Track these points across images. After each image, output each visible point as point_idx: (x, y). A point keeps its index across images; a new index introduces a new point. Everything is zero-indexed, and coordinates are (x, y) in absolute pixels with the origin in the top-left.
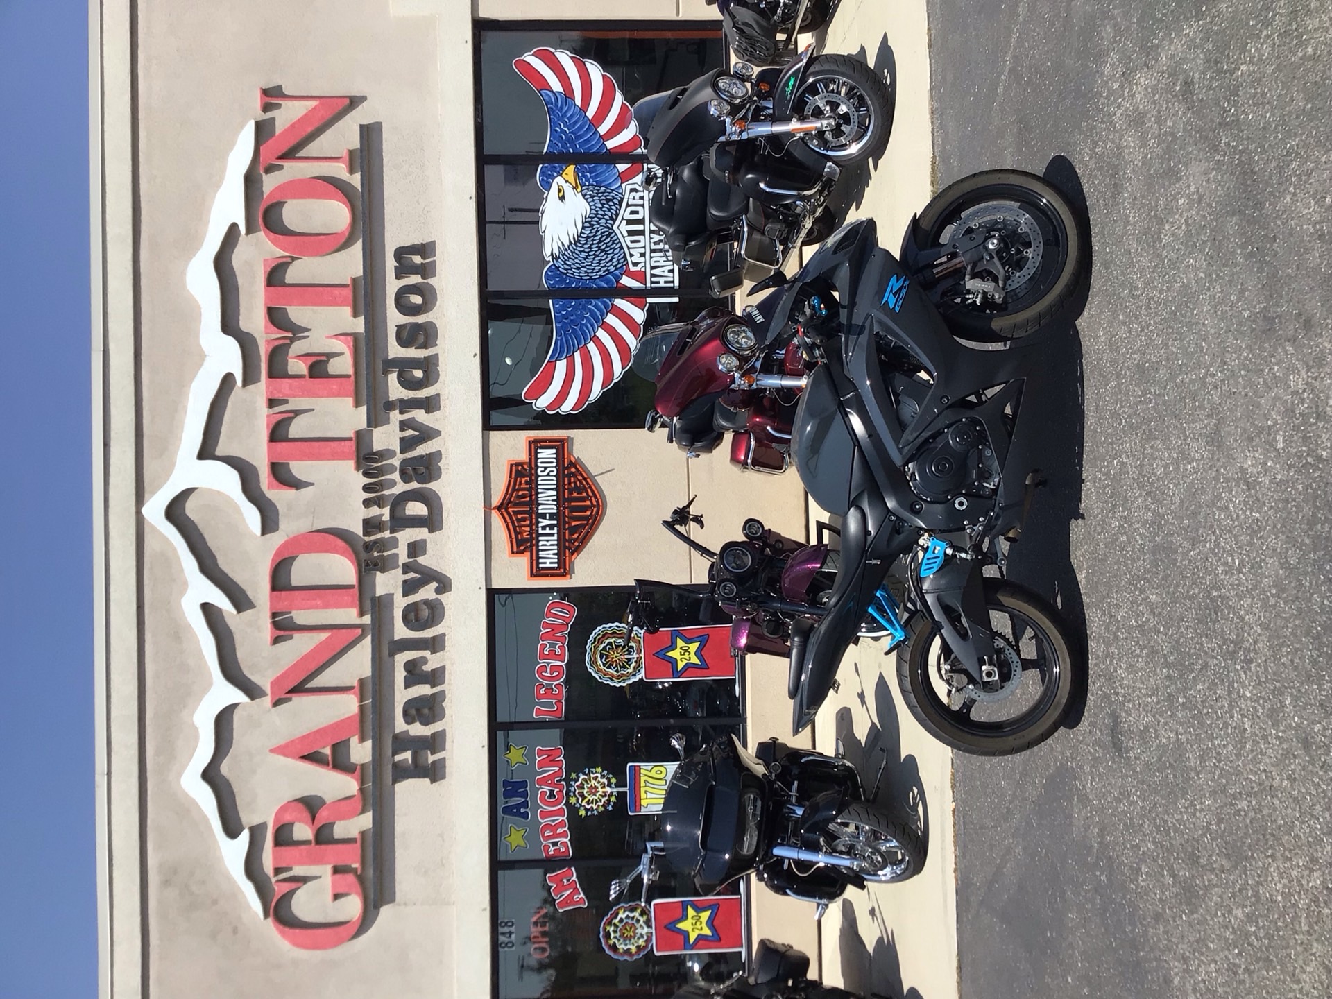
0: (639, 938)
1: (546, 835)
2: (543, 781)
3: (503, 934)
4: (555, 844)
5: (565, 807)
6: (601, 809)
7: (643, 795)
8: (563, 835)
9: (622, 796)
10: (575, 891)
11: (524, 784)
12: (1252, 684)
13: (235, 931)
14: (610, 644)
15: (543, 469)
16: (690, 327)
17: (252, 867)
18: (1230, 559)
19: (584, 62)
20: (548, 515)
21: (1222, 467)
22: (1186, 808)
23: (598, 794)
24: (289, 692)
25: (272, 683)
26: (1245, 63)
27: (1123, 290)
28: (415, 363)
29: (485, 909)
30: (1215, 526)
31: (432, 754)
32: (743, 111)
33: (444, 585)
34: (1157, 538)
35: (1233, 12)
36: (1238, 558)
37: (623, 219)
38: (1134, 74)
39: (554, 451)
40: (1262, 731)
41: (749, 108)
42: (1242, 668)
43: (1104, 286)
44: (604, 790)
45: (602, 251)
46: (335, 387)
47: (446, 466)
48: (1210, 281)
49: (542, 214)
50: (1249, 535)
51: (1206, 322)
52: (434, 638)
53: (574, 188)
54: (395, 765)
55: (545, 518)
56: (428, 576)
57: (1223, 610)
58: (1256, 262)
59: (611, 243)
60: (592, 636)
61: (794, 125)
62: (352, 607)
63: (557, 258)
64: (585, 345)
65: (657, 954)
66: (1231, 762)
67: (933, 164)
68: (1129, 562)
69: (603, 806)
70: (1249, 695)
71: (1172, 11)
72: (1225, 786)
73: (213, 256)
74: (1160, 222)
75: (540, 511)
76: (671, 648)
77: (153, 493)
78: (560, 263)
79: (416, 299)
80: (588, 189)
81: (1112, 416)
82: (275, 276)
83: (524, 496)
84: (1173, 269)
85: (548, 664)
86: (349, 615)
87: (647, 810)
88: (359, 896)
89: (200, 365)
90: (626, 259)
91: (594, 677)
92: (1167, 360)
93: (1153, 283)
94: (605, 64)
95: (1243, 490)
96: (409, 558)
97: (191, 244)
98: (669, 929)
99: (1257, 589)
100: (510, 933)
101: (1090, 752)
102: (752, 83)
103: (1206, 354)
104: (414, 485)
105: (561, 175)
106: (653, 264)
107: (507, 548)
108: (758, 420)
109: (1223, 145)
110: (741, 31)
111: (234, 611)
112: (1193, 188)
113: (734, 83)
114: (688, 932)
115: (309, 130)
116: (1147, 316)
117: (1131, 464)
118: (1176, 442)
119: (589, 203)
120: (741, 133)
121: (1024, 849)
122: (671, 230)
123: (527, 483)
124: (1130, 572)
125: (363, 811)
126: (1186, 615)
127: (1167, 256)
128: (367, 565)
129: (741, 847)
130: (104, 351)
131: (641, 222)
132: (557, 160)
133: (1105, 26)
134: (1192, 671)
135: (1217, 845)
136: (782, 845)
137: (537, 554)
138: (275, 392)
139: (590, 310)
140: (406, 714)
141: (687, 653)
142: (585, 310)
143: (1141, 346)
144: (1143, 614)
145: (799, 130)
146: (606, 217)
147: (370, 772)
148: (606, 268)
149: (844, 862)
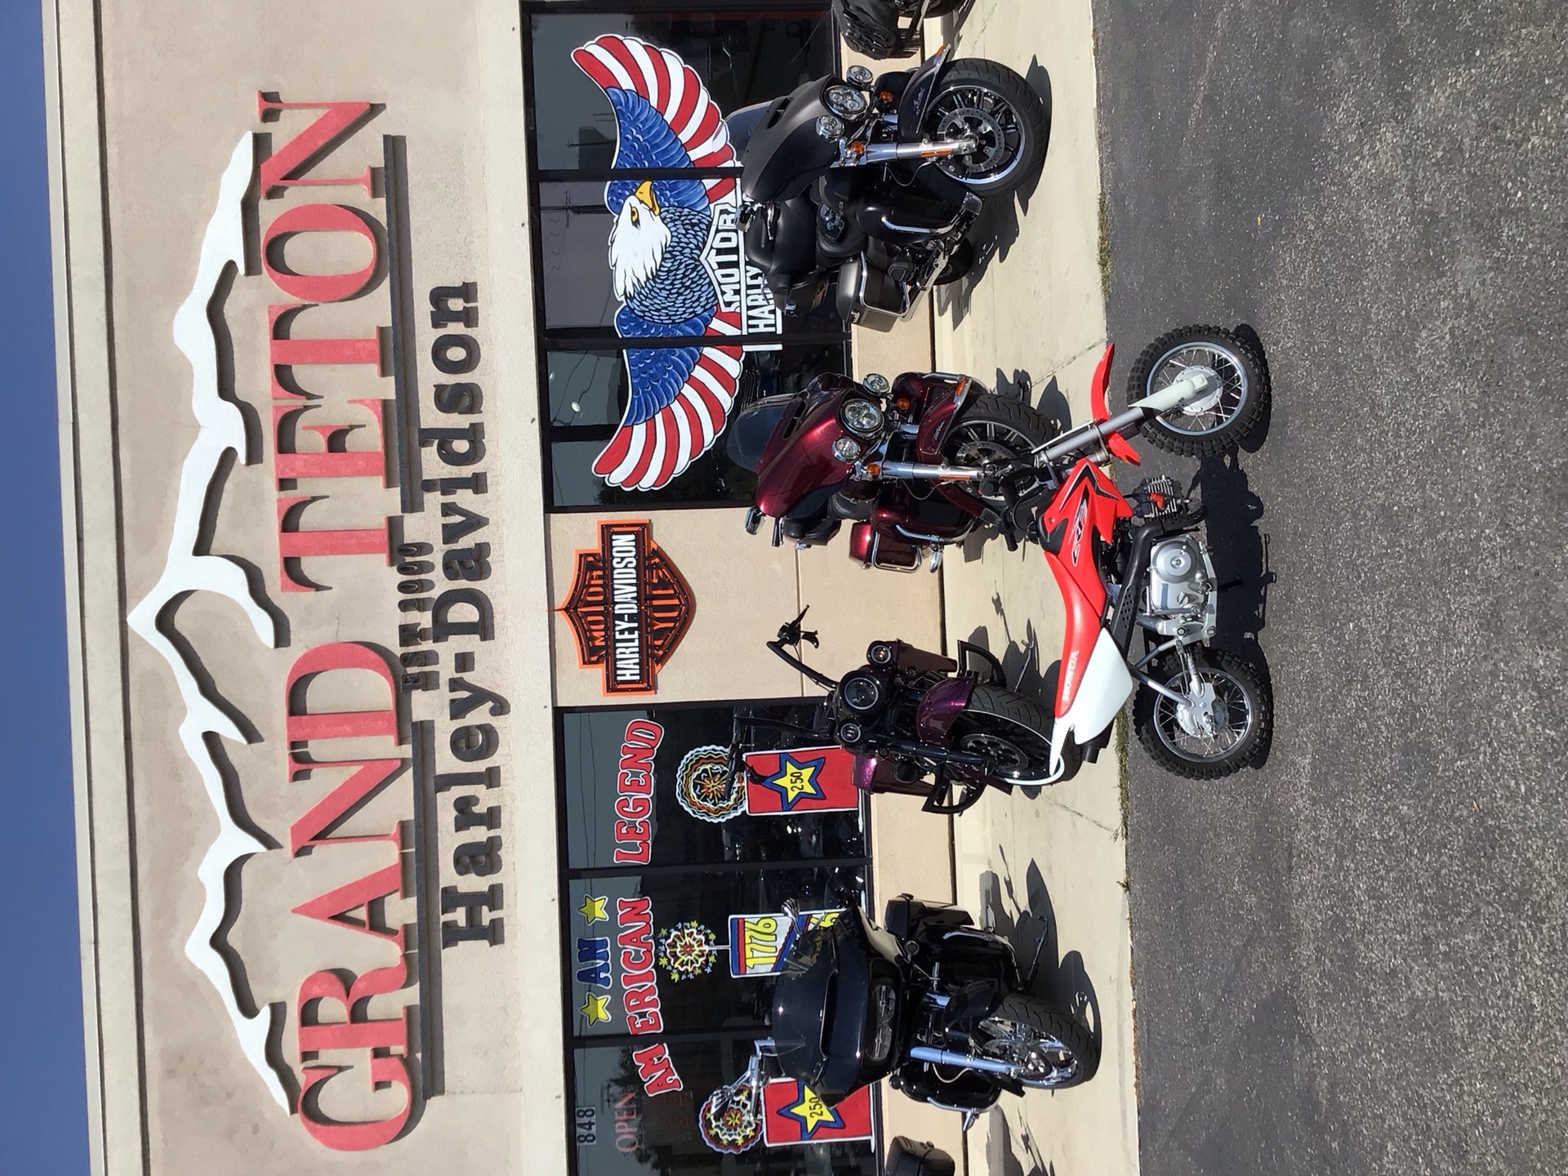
0: (746, 1127)
1: (631, 1004)
2: (628, 940)
3: (582, 1125)
4: (642, 1015)
5: (654, 970)
6: (698, 971)
7: (749, 954)
8: (653, 1003)
9: (723, 954)
10: (668, 1071)
11: (604, 944)
12: (1545, 950)
13: (256, 1130)
14: (705, 771)
15: (619, 560)
16: (799, 399)
17: (273, 1054)
18: (1513, 783)
19: (660, 53)
20: (626, 616)
21: (1501, 660)
22: (1450, 1086)
23: (693, 954)
24: (314, 839)
25: (292, 828)
26: (1537, 134)
27: (1362, 406)
28: (459, 434)
29: (558, 1097)
30: (1492, 735)
31: (490, 911)
32: (862, 129)
33: (501, 707)
34: (1409, 734)
35: (1520, 63)
36: (1525, 783)
37: (712, 248)
38: (1376, 126)
39: (632, 537)
40: (1557, 1013)
41: (868, 125)
42: (1530, 926)
43: (1335, 396)
44: (701, 948)
45: (687, 288)
46: (361, 463)
47: (500, 558)
48: (1486, 416)
49: (612, 243)
50: (1541, 757)
51: (1480, 468)
52: (489, 770)
53: (651, 210)
54: (444, 923)
55: (623, 620)
56: (479, 696)
57: (1501, 846)
58: (1552, 401)
59: (697, 278)
60: (684, 761)
61: (925, 147)
62: (388, 733)
63: (632, 298)
64: (668, 405)
65: (768, 1145)
66: (1513, 1042)
67: (1102, 203)
68: (1371, 757)
69: (700, 968)
70: (1539, 963)
71: (1432, 51)
72: (1504, 1071)
73: (206, 303)
74: (1415, 327)
75: (617, 612)
76: (779, 775)
77: (140, 597)
78: (635, 304)
79: (456, 354)
80: (667, 211)
81: (1346, 565)
82: (281, 327)
83: (596, 594)
84: (1433, 391)
85: (631, 796)
86: (385, 746)
87: (753, 971)
88: (406, 1084)
89: (195, 437)
90: (717, 298)
91: (687, 812)
92: (1424, 507)
93: (1404, 403)
94: (687, 57)
95: (1531, 696)
96: (457, 672)
97: (178, 288)
98: (784, 1112)
99: (1551, 829)
100: (590, 1124)
101: (1317, 984)
102: (871, 92)
103: (1479, 509)
104: (462, 584)
105: (634, 194)
106: (751, 304)
107: (577, 657)
108: (885, 515)
109: (1504, 238)
110: (853, 18)
111: (244, 741)
112: (1461, 290)
113: (849, 94)
114: (805, 1118)
115: (321, 142)
116: (1396, 445)
117: (1372, 632)
118: (1437, 616)
119: (669, 228)
120: (858, 158)
121: (1228, 1082)
122: (773, 267)
123: (599, 577)
124: (1371, 770)
125: (407, 984)
126: (1450, 841)
127: (1423, 372)
128: (406, 681)
129: (872, 1052)
130: (74, 423)
131: (735, 251)
132: (629, 177)
133: (1336, 60)
134: (1458, 914)
135: (1492, 1143)
136: (920, 1044)
137: (615, 664)
138: (287, 470)
139: (674, 362)
140: (457, 861)
141: (799, 781)
142: (667, 362)
143: (1387, 482)
144: (1390, 828)
145: (931, 154)
146: (691, 246)
147: (415, 933)
148: (692, 310)
149: (998, 1067)
